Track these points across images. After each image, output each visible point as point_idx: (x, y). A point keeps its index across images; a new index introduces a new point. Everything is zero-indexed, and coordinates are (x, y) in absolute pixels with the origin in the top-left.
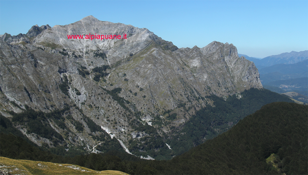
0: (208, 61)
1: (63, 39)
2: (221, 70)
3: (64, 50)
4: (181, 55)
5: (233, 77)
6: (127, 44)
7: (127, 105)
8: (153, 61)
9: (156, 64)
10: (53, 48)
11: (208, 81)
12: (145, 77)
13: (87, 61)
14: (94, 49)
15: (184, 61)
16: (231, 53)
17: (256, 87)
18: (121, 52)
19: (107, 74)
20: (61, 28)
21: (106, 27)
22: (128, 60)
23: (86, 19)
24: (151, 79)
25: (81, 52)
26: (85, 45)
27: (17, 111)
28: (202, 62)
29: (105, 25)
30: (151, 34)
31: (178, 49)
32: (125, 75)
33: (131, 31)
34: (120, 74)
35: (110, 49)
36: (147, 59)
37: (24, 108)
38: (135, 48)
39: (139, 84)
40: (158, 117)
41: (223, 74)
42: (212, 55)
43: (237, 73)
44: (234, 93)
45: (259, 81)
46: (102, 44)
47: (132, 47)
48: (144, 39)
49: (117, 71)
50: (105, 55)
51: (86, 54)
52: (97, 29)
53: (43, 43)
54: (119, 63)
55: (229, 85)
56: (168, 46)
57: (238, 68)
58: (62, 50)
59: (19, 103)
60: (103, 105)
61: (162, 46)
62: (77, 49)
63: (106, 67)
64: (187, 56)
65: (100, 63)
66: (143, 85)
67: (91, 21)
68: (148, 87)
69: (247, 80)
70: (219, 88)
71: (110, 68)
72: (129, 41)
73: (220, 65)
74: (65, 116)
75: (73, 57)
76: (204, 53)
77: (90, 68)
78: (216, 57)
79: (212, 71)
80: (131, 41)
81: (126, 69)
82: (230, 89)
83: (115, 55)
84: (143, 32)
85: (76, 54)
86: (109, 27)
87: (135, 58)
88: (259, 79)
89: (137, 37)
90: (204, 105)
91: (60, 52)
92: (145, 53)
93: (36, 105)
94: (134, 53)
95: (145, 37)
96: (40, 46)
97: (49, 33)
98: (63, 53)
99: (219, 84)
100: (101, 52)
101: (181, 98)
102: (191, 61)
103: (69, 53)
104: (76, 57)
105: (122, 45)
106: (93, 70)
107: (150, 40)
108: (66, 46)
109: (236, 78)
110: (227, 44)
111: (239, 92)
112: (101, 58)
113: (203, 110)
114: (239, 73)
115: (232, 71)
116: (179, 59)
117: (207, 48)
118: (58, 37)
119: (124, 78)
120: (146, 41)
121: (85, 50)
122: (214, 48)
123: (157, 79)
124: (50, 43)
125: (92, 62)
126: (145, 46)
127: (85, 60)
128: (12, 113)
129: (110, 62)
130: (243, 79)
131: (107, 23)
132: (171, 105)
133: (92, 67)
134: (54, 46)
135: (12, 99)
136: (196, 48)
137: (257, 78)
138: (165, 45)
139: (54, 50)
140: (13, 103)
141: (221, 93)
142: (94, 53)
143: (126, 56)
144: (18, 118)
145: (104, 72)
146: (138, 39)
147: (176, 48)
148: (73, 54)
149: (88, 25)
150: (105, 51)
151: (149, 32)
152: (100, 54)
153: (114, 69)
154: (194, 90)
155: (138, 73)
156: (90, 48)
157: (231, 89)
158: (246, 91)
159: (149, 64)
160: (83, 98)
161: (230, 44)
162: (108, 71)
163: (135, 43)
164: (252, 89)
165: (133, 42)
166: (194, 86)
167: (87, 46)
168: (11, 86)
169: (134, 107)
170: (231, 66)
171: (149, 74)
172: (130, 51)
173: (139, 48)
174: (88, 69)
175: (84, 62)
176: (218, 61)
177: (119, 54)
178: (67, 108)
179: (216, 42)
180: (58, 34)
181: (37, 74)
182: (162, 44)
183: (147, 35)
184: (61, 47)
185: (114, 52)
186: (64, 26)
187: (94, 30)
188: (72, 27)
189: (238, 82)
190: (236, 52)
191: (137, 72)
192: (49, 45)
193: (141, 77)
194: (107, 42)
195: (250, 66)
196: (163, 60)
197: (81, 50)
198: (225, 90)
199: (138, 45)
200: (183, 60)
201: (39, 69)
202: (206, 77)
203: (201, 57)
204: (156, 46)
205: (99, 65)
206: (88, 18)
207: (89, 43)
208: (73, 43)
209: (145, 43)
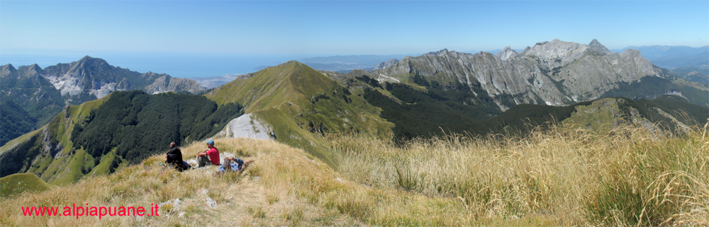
0: (623, 61)
2: (630, 65)
3: (539, 58)
4: (608, 58)
5: (637, 70)
6: (574, 54)
7: (565, 89)
11: (621, 72)
12: (578, 73)
14: (556, 57)
16: (638, 55)
18: (570, 58)
19: (560, 72)
21: (564, 45)
22: (573, 63)
24: (581, 74)
26: (551, 55)
27: (497, 93)
28: (619, 61)
29: (563, 43)
32: (569, 72)
33: (577, 46)
34: (566, 71)
35: (564, 57)
37: (502, 92)
38: (578, 56)
39: (575, 77)
40: (581, 96)
41: (631, 68)
42: (625, 57)
43: (640, 67)
47: (576, 56)
50: (561, 60)
51: (550, 60)
52: (559, 46)
54: (567, 65)
55: (634, 74)
58: (537, 59)
59: (500, 89)
60: (550, 89)
62: (546, 58)
63: (559, 68)
64: (611, 58)
65: (557, 65)
66: (577, 77)
67: (556, 41)
68: (579, 79)
70: (627, 77)
72: (575, 52)
73: (630, 63)
74: (524, 96)
75: (543, 62)
76: (621, 56)
77: (551, 68)
78: (628, 58)
79: (625, 66)
81: (570, 68)
83: (566, 60)
84: (583, 47)
85: (545, 60)
86: (566, 44)
87: (577, 61)
89: (580, 49)
90: (612, 88)
93: (510, 91)
94: (576, 59)
96: (526, 57)
98: (538, 61)
99: (628, 74)
101: (597, 84)
103: (541, 60)
104: (545, 62)
105: (571, 54)
106: (553, 69)
108: (540, 56)
109: (639, 70)
111: (639, 78)
112: (558, 62)
113: (610, 91)
115: (637, 66)
119: (568, 74)
122: (627, 53)
123: (584, 74)
125: (553, 65)
126: (583, 55)
128: (495, 94)
129: (563, 64)
131: (565, 42)
132: (590, 89)
134: (533, 57)
135: (497, 87)
136: (617, 54)
138: (597, 52)
139: (533, 59)
140: (497, 90)
141: (628, 80)
142: (555, 60)
143: (572, 60)
144: (497, 97)
145: (558, 70)
146: (580, 51)
147: (604, 54)
148: (543, 60)
149: (554, 44)
150: (561, 58)
152: (559, 60)
153: (564, 68)
155: (575, 70)
156: (553, 57)
157: (635, 77)
158: (643, 77)
160: (540, 86)
162: (561, 69)
164: (647, 76)
165: (577, 52)
166: (609, 76)
168: (498, 81)
169: (570, 90)
170: (637, 63)
171: (581, 71)
172: (574, 58)
173: (580, 56)
176: (629, 60)
177: (568, 60)
178: (527, 92)
180: (536, 50)
181: (513, 75)
183: (586, 48)
184: (537, 57)
188: (545, 46)
189: (640, 73)
192: (531, 56)
193: (576, 73)
196: (591, 63)
197: (549, 58)
198: (631, 78)
199: (579, 54)
201: (515, 71)
202: (620, 70)
203: (619, 58)
204: (589, 54)
205: (557, 66)
206: (555, 40)
207: (553, 54)
208: (544, 54)
209: (584, 53)
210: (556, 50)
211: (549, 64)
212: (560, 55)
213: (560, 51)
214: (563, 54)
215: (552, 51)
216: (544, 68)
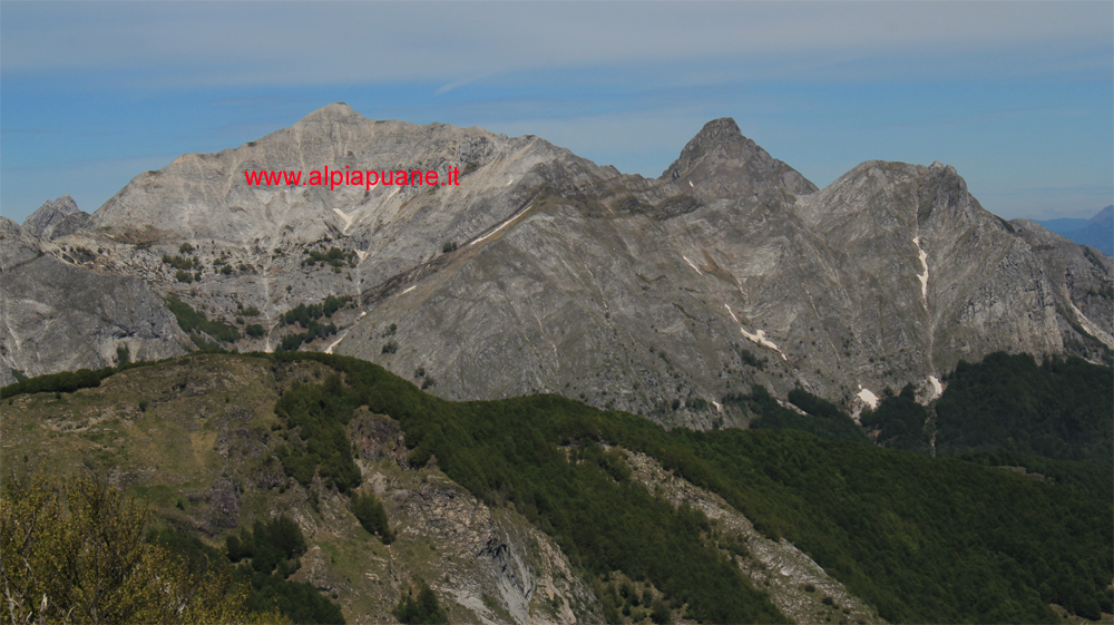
0: (824, 248)
1: (200, 206)
3: (187, 249)
4: (708, 230)
6: (448, 207)
10: (139, 247)
12: (453, 336)
13: (274, 286)
14: (314, 235)
17: (1026, 349)
18: (414, 240)
19: (335, 332)
20: (202, 165)
22: (433, 269)
24: (472, 338)
26: (281, 223)
29: (383, 136)
30: (551, 158)
32: (393, 328)
33: (475, 152)
35: (378, 229)
38: (470, 221)
42: (845, 223)
43: (948, 292)
44: (910, 377)
46: (357, 212)
47: (459, 218)
48: (515, 179)
49: (374, 315)
50: (352, 257)
51: (274, 258)
52: (350, 154)
53: (106, 230)
54: (397, 282)
58: (174, 252)
62: (245, 241)
63: (332, 306)
64: (735, 235)
65: (318, 288)
66: (441, 363)
67: (331, 127)
70: (844, 360)
71: (354, 306)
72: (457, 193)
75: (216, 272)
77: (269, 315)
78: (864, 228)
80: (465, 194)
83: (390, 252)
84: (518, 154)
86: (399, 142)
89: (491, 173)
91: (166, 260)
94: (460, 242)
95: (518, 173)
97: (146, 187)
98: (176, 262)
99: (848, 342)
100: (338, 245)
102: (749, 252)
103: (203, 259)
104: (227, 271)
105: (424, 210)
106: (284, 316)
107: (537, 181)
108: (201, 233)
109: (937, 315)
112: (328, 268)
114: (956, 292)
115: (932, 285)
118: (178, 202)
119: (385, 341)
120: (521, 187)
121: (275, 244)
122: (859, 191)
124: (139, 226)
125: (289, 288)
126: (511, 211)
127: (266, 281)
129: (362, 281)
130: (962, 318)
131: (394, 128)
133: (284, 308)
134: (146, 237)
136: (777, 199)
139: (142, 254)
142: (306, 252)
143: (433, 251)
145: (323, 321)
146: (493, 182)
147: (686, 206)
148: (217, 263)
149: (317, 143)
150: (356, 240)
151: (544, 147)
152: (334, 257)
153: (369, 309)
155: (438, 320)
156: (294, 236)
157: (899, 363)
159: (485, 280)
162: (341, 318)
163: (476, 199)
165: (470, 196)
167: (288, 227)
170: (935, 263)
171: (472, 321)
172: (451, 234)
173: (488, 219)
174: (267, 317)
175: (258, 290)
176: (867, 244)
177: (404, 249)
179: (880, 165)
180: (181, 189)
182: (611, 193)
183: (533, 162)
184: (177, 237)
185: (390, 241)
186: (217, 156)
187: (338, 158)
188: (246, 157)
189: (941, 334)
191: (434, 314)
192: (128, 236)
193: (444, 333)
194: (377, 205)
197: (262, 244)
199: (485, 205)
202: (793, 315)
205: (315, 297)
207: (300, 213)
208: (236, 217)
209: (516, 196)
211: (264, 282)
214: (369, 211)
215: (296, 194)
216: (221, 310)
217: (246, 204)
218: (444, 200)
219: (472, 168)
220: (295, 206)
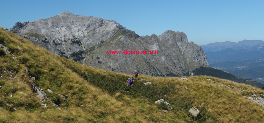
0: (164, 46)
1: (45, 30)
2: (175, 53)
3: (46, 39)
4: (142, 41)
5: (185, 59)
6: (99, 33)
8: (122, 46)
9: (124, 48)
10: (36, 38)
11: (165, 62)
12: (116, 59)
13: (66, 48)
14: (71, 37)
15: (145, 47)
16: (182, 39)
17: (205, 66)
18: (93, 40)
19: (83, 58)
20: (43, 21)
21: (80, 20)
22: (100, 46)
23: (63, 13)
24: (120, 60)
25: (60, 40)
26: (63, 35)
28: (160, 47)
29: (79, 18)
30: (117, 25)
31: (139, 36)
32: (98, 58)
33: (101, 23)
34: (94, 58)
35: (84, 37)
36: (116, 44)
38: (105, 36)
39: (111, 65)
41: (178, 56)
42: (167, 41)
43: (188, 55)
44: (187, 71)
45: (206, 61)
46: (77, 33)
47: (103, 36)
48: (112, 28)
49: (91, 55)
50: (80, 43)
51: (64, 42)
52: (72, 21)
53: (28, 33)
54: (92, 49)
55: (183, 65)
56: (131, 34)
57: (189, 51)
58: (44, 39)
61: (127, 34)
62: (57, 38)
63: (82, 52)
64: (147, 42)
65: (77, 49)
66: (114, 65)
67: (67, 16)
68: (119, 67)
69: (197, 61)
70: (175, 67)
71: (85, 53)
72: (99, 31)
73: (174, 49)
75: (54, 44)
76: (161, 39)
78: (171, 42)
79: (168, 54)
80: (101, 31)
81: (99, 53)
82: (183, 68)
83: (89, 42)
84: (111, 23)
85: (56, 42)
86: (83, 20)
87: (106, 44)
88: (206, 59)
89: (106, 27)
91: (43, 41)
92: (114, 40)
94: (104, 41)
95: (112, 27)
96: (25, 36)
97: (32, 25)
98: (45, 42)
99: (175, 64)
100: (77, 40)
102: (151, 46)
103: (50, 41)
104: (56, 44)
105: (94, 34)
106: (71, 54)
107: (117, 29)
108: (47, 36)
109: (188, 59)
110: (178, 32)
111: (191, 71)
112: (77, 45)
114: (190, 55)
115: (184, 54)
116: (141, 45)
117: (163, 36)
118: (40, 29)
119: (97, 61)
120: (114, 30)
121: (63, 39)
122: (168, 35)
123: (126, 61)
124: (34, 33)
125: (70, 49)
126: (113, 35)
127: (64, 47)
129: (84, 48)
130: (194, 60)
131: (81, 17)
133: (70, 53)
134: (37, 36)
136: (154, 36)
137: (204, 58)
138: (129, 33)
139: (37, 39)
141: (176, 71)
142: (71, 41)
143: (98, 42)
145: (80, 56)
146: (107, 29)
147: (137, 36)
148: (54, 42)
149: (65, 19)
150: (80, 39)
151: (115, 23)
152: (77, 42)
153: (89, 54)
154: (156, 69)
155: (110, 56)
156: (67, 37)
157: (185, 68)
158: (197, 69)
159: (118, 48)
161: (181, 32)
162: (83, 55)
163: (105, 32)
164: (202, 68)
165: (103, 31)
166: (156, 66)
167: (65, 35)
170: (183, 50)
171: (119, 57)
172: (101, 39)
173: (109, 36)
174: (67, 54)
175: (63, 49)
176: (172, 45)
177: (92, 41)
179: (170, 31)
180: (40, 26)
183: (115, 25)
184: (43, 36)
185: (88, 40)
186: (45, 20)
187: (70, 22)
188: (51, 21)
189: (190, 63)
190: (186, 39)
192: (33, 35)
193: (112, 59)
194: (82, 32)
195: (199, 49)
196: (130, 45)
197: (60, 39)
198: (179, 69)
199: (107, 33)
200: (144, 45)
202: (163, 58)
203: (158, 43)
204: (122, 34)
206: (65, 13)
207: (67, 33)
208: (53, 33)
209: (113, 32)
210: (69, 28)
212: (76, 34)
213: (76, 29)
214: (80, 33)
215: (64, 29)
217: (54, 30)
218: (97, 32)
219: (101, 26)
220: (65, 31)
